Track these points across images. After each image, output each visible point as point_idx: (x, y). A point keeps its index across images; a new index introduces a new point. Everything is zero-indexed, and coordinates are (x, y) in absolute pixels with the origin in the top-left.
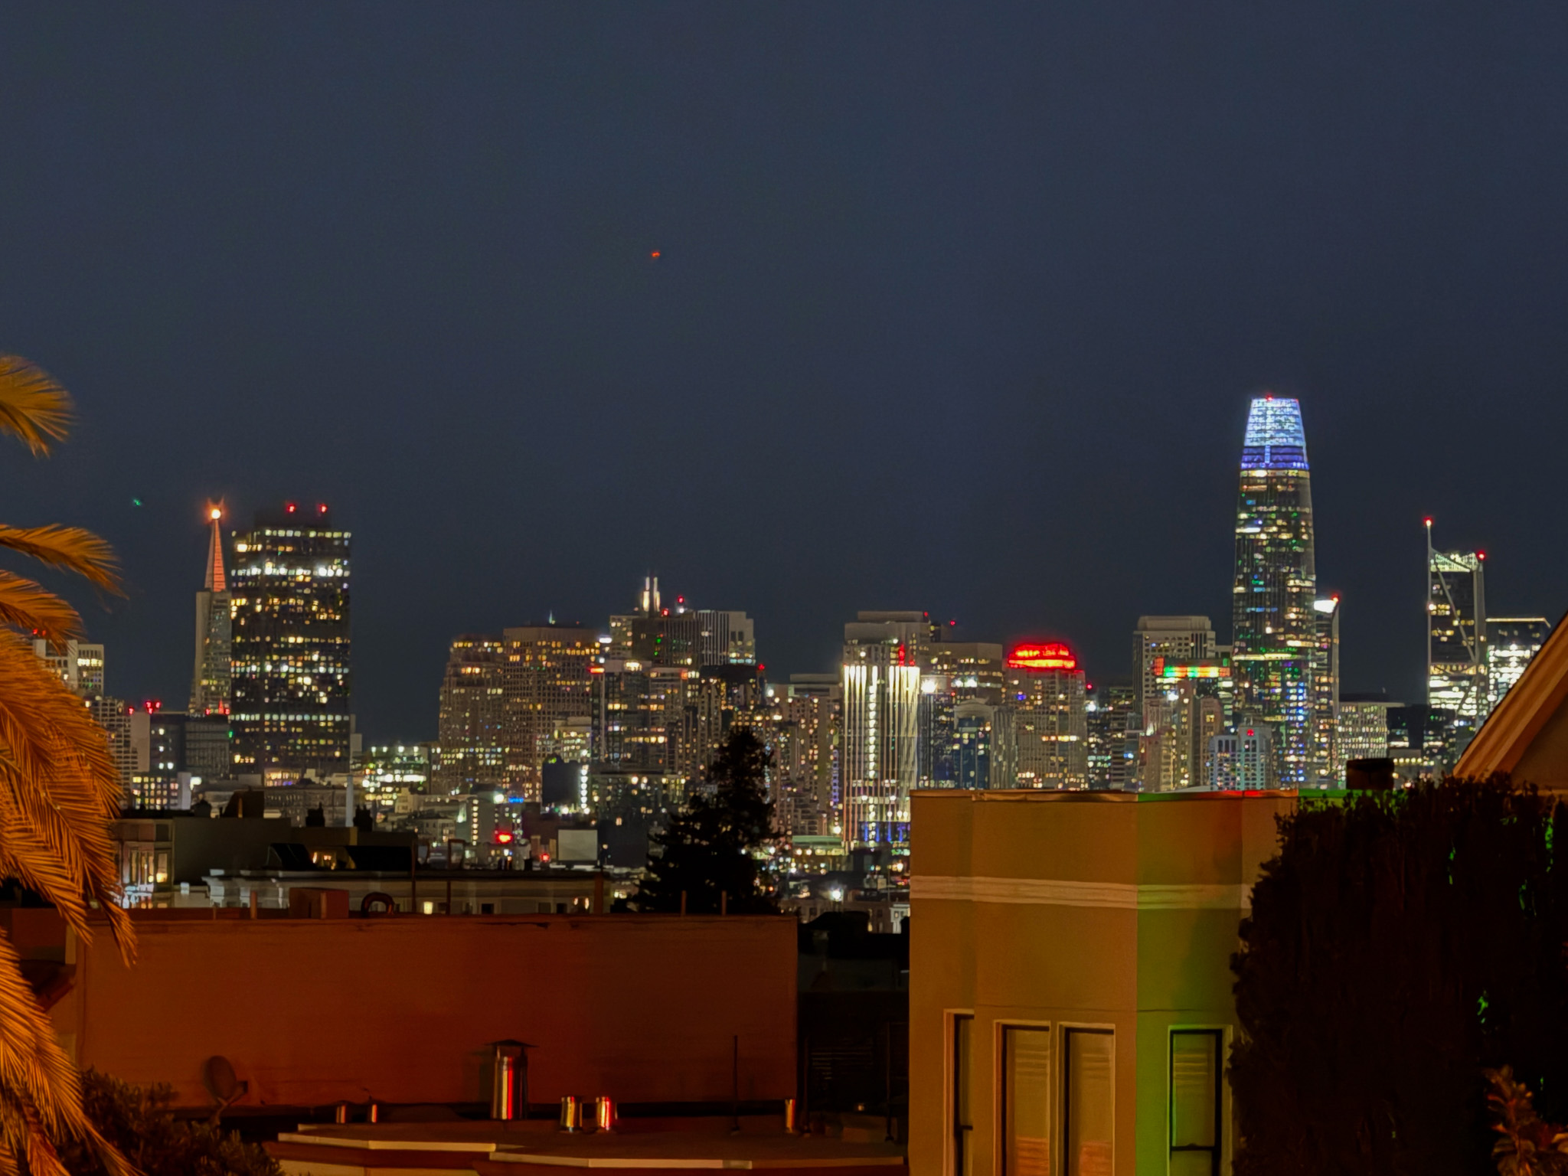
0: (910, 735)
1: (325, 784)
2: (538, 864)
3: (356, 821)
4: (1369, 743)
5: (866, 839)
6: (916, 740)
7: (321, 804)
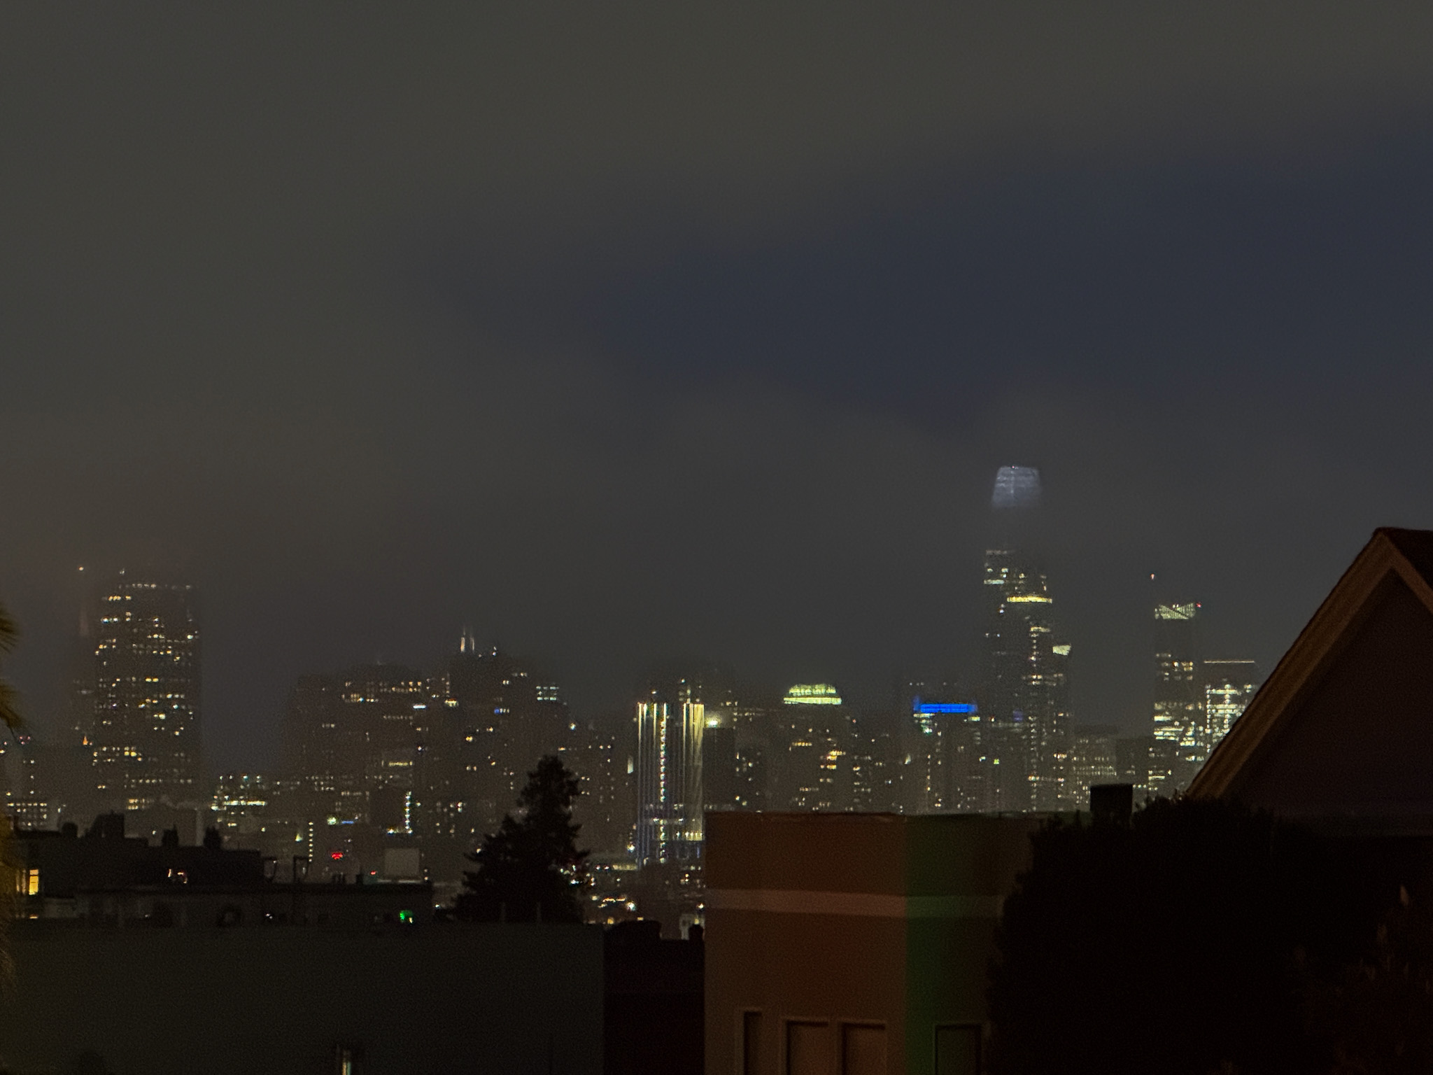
0: (696, 763)
1: (178, 807)
2: (367, 880)
3: (205, 841)
4: (1101, 771)
5: (657, 856)
6: (700, 770)
7: (175, 826)
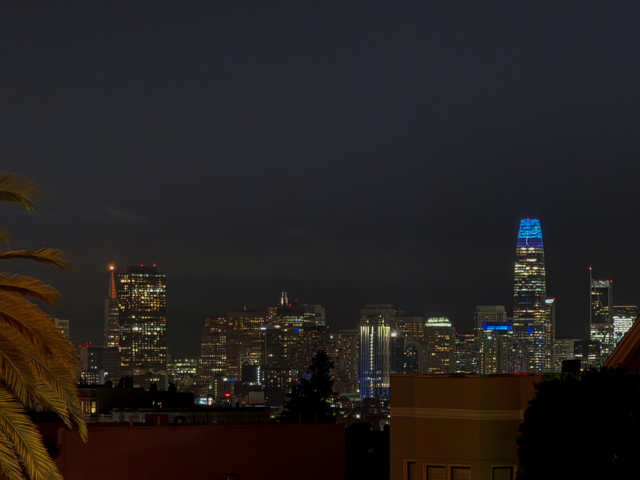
0: (386, 353)
1: (157, 374)
2: (241, 405)
3: (169, 388)
4: (567, 355)
5: (370, 395)
6: (389, 355)
